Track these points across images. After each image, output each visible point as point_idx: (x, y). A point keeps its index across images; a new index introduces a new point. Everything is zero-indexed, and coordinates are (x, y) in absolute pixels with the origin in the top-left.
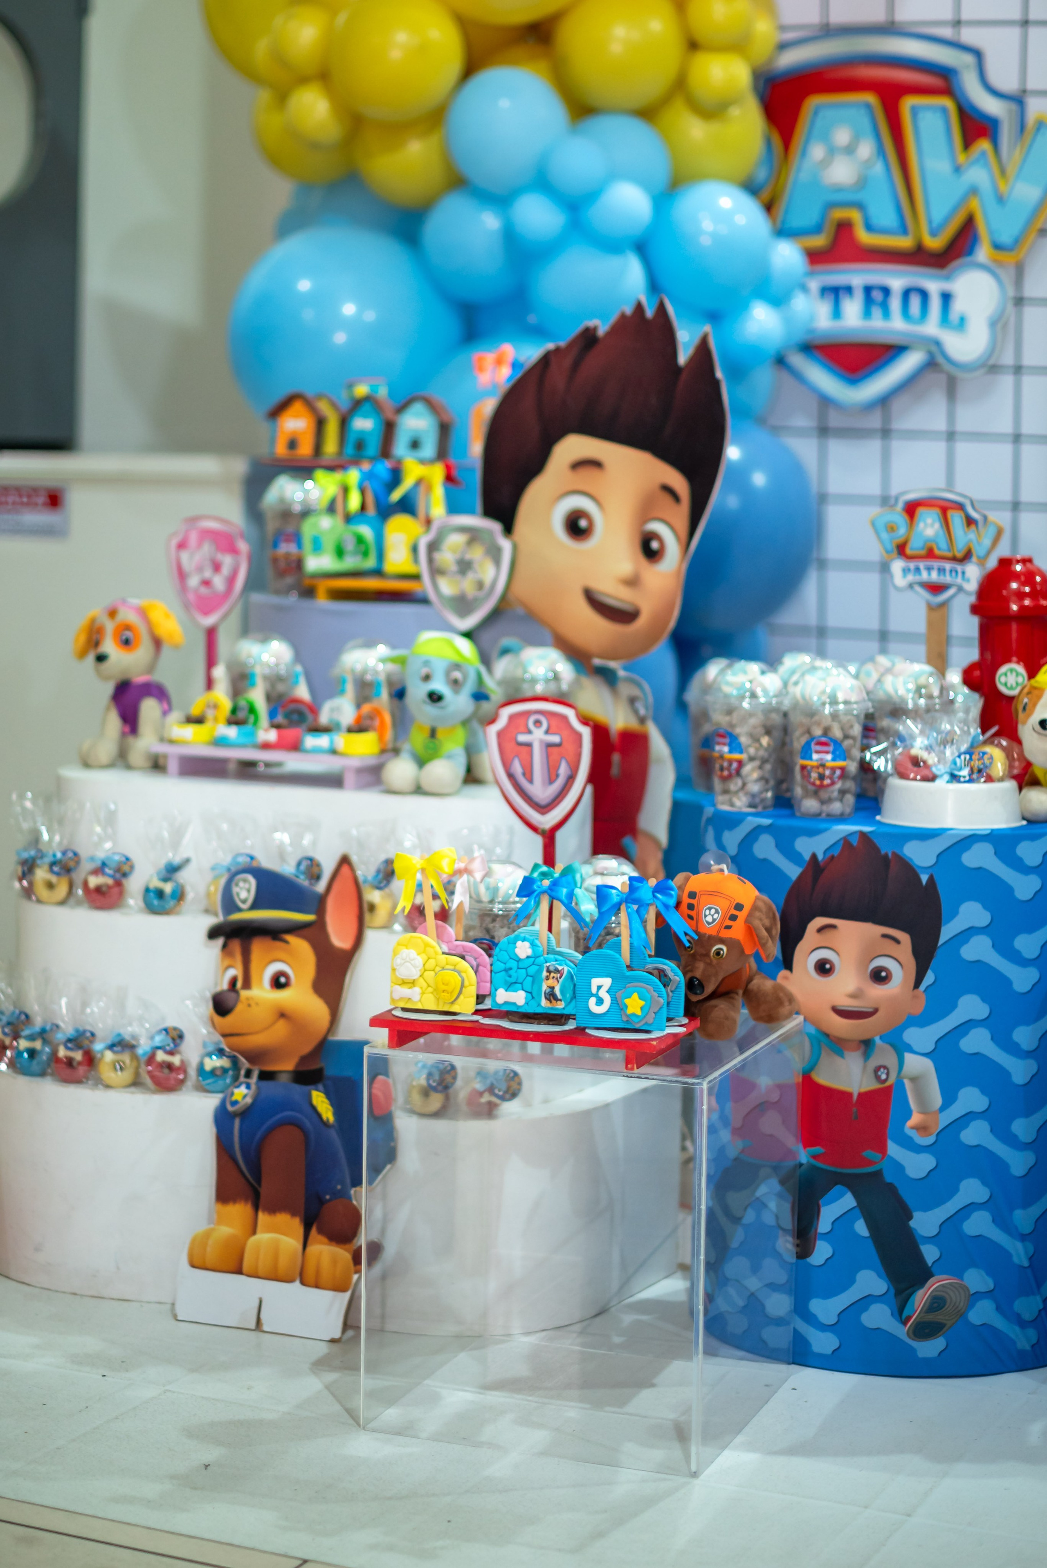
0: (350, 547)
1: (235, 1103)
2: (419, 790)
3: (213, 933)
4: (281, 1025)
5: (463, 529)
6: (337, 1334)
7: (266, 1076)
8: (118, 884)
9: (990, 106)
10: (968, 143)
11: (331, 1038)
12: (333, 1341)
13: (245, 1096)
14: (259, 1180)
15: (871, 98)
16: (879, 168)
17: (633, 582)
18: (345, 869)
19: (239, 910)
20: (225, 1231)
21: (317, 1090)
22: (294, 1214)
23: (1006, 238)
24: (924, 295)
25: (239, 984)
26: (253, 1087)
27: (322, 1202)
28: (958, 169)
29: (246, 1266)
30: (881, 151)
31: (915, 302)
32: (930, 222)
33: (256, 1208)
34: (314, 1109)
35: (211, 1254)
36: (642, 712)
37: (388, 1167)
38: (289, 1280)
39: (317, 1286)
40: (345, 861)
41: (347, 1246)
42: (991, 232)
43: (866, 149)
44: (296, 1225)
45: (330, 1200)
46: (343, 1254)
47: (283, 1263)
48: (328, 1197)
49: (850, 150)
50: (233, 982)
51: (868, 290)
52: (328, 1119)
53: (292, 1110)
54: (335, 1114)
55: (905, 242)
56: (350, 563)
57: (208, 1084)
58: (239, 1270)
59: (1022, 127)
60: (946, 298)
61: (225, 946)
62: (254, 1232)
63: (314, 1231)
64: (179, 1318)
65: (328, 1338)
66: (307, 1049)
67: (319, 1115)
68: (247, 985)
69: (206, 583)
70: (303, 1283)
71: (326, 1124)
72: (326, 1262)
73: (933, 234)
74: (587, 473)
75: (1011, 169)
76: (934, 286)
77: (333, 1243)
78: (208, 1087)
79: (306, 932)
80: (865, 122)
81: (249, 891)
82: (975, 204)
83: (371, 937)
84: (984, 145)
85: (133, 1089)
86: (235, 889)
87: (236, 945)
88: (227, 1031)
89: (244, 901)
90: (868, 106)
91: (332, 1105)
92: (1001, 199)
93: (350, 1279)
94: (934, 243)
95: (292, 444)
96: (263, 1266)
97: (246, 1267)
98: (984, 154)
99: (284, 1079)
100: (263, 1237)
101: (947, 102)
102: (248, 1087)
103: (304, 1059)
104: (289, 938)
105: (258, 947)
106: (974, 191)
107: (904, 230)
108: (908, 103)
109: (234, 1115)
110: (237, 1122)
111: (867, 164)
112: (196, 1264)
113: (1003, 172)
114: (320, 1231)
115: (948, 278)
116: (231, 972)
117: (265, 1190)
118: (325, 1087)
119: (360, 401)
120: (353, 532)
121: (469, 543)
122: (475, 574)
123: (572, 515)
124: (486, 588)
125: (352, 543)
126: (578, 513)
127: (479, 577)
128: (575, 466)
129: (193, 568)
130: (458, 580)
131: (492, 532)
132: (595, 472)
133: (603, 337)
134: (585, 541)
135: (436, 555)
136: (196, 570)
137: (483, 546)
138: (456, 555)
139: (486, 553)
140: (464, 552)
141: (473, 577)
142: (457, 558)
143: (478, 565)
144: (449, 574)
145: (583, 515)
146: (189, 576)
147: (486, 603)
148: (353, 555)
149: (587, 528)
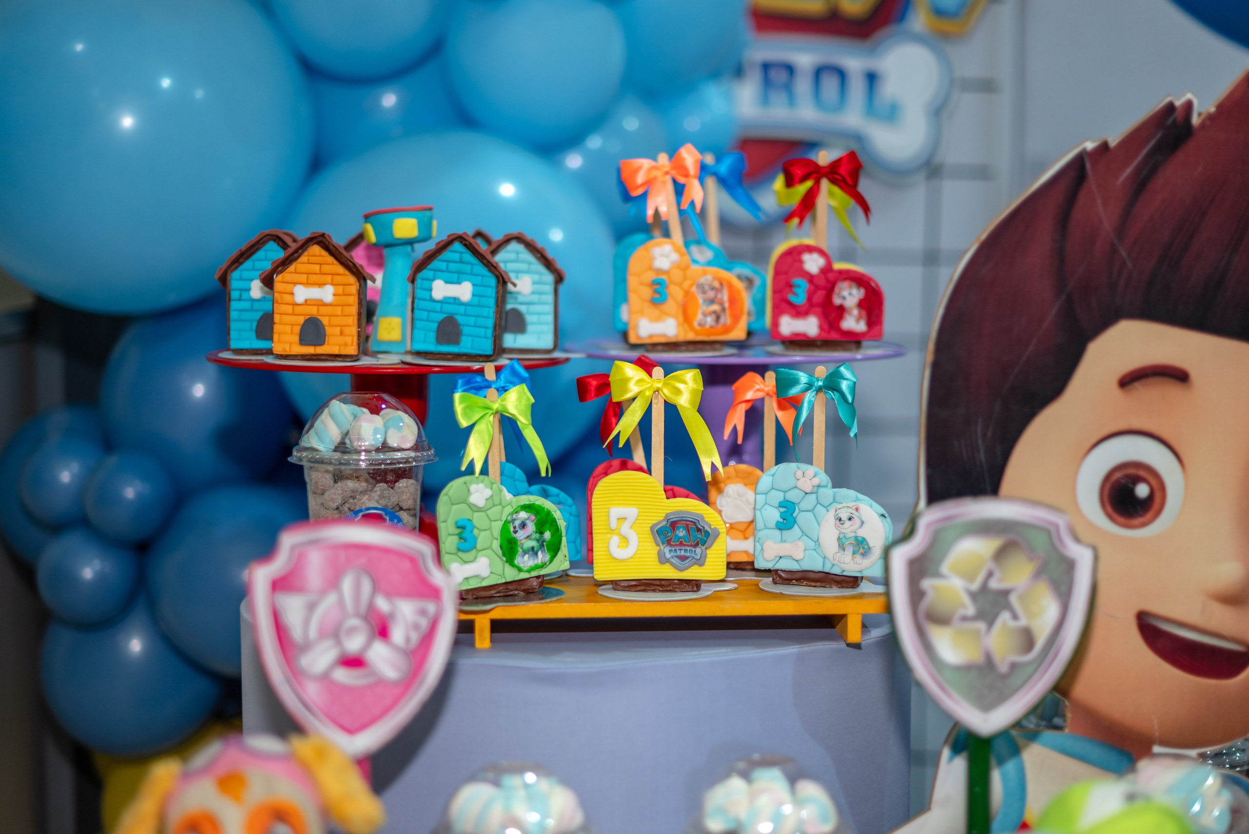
0: (526, 538)
5: (986, 528)
31: (830, 84)
60: (872, 78)
69: (354, 662)
74: (1153, 394)
76: (854, 64)
94: (854, 7)
115: (872, 52)
119: (444, 246)
120: (527, 508)
121: (1000, 555)
122: (1015, 617)
123: (1118, 475)
124: (1040, 643)
125: (531, 527)
126: (1132, 471)
127: (1023, 622)
128: (1128, 381)
129: (313, 633)
130: (977, 633)
131: (1049, 532)
132: (1171, 390)
133: (1203, 125)
134: (1144, 525)
135: (927, 584)
136: (323, 634)
137: (1031, 559)
138: (971, 579)
139: (1038, 574)
140: (990, 575)
141: (1012, 624)
142: (975, 586)
143: (1022, 598)
144: (956, 621)
145: (1142, 473)
146: (306, 647)
147: (1037, 675)
148: (533, 552)
149: (1151, 497)
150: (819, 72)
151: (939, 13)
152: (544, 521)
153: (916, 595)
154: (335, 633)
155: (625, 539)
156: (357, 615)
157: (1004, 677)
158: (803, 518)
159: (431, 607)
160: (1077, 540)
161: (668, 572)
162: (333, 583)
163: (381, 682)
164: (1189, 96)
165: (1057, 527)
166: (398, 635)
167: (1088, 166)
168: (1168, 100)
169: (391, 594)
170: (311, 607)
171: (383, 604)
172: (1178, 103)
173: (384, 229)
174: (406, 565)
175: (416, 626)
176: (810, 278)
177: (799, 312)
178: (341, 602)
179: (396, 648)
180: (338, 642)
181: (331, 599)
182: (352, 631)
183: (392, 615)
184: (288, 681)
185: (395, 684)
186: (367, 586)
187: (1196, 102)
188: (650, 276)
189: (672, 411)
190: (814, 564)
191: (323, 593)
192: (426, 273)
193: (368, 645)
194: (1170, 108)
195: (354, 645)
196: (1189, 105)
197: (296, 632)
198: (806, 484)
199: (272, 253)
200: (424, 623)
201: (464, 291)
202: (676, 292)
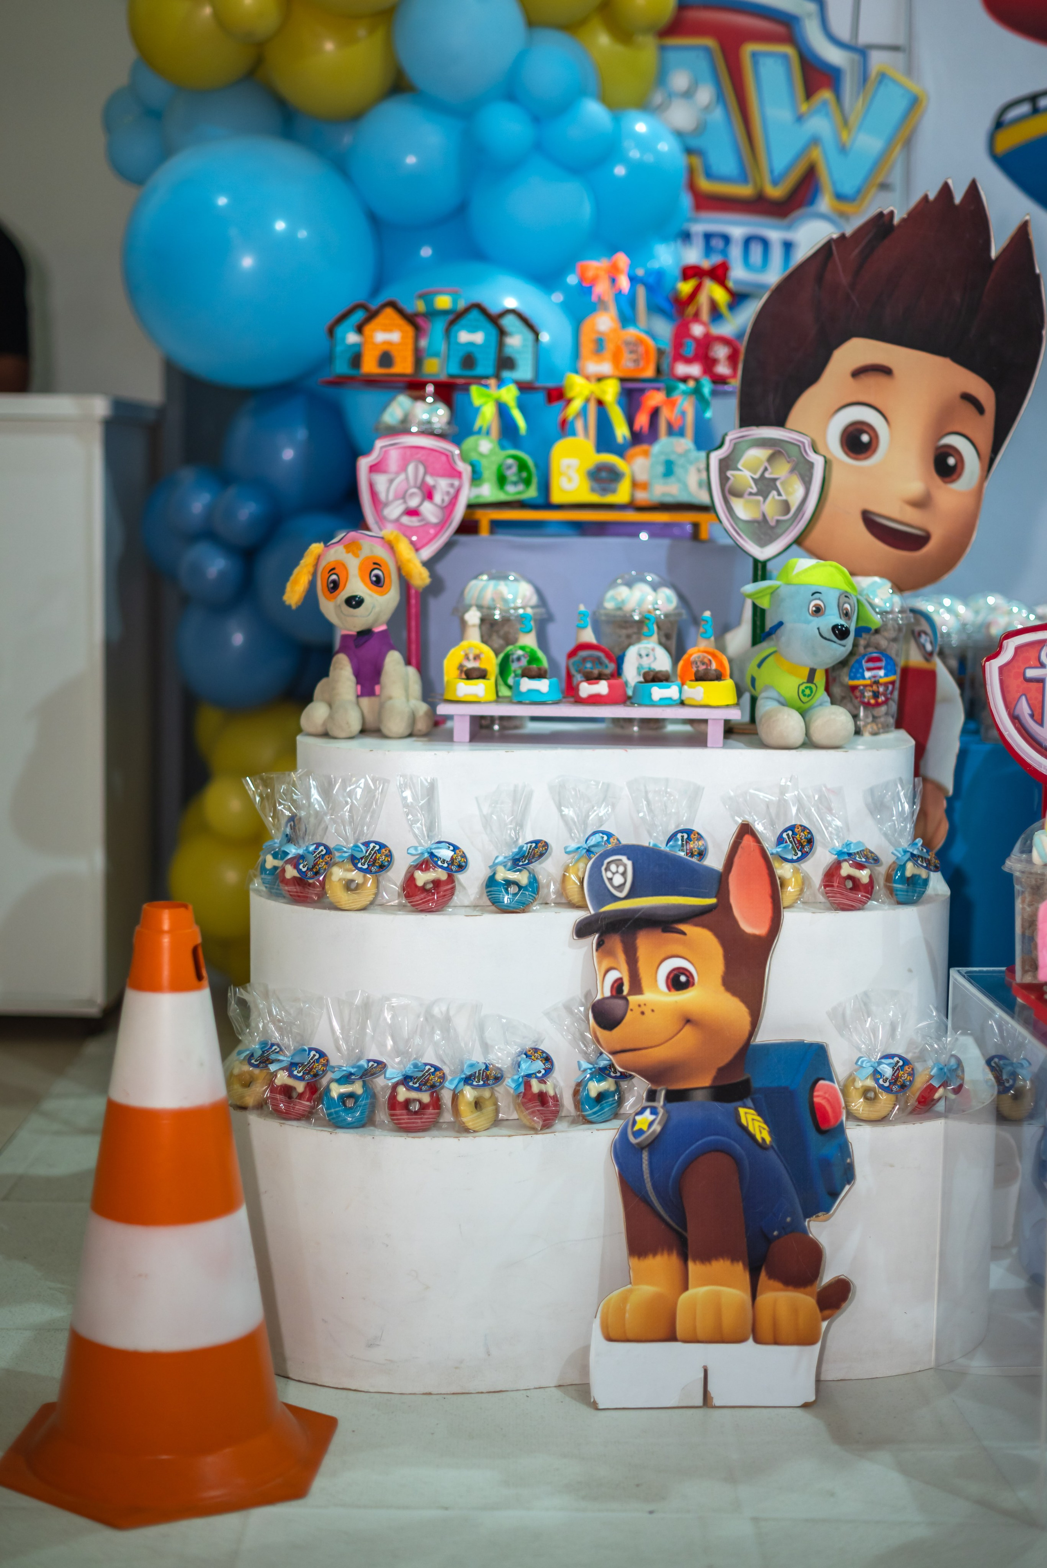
0: (512, 474)
1: (641, 1132)
2: (809, 743)
3: (582, 930)
4: (688, 1035)
5: (763, 443)
6: (812, 1398)
7: (674, 1096)
8: (451, 879)
9: (833, 55)
10: (810, 92)
11: (753, 1042)
12: (806, 1406)
13: (651, 1124)
14: (683, 1224)
15: (710, 42)
16: (718, 115)
17: (922, 503)
18: (748, 840)
19: (617, 899)
20: (646, 1290)
21: (745, 1106)
22: (734, 1259)
23: (848, 188)
24: (765, 243)
25: (626, 989)
26: (661, 1111)
27: (769, 1240)
28: (800, 118)
29: (681, 1328)
30: (720, 96)
31: (756, 251)
32: (772, 171)
33: (684, 1258)
34: (745, 1129)
35: (632, 1321)
36: (929, 647)
37: (847, 1187)
38: (739, 1340)
39: (776, 1342)
40: (746, 830)
41: (809, 1289)
42: (834, 183)
43: (705, 95)
44: (739, 1271)
45: (778, 1237)
46: (805, 1300)
47: (728, 1320)
48: (776, 1233)
49: (688, 94)
50: (618, 986)
51: (708, 237)
52: (763, 1139)
53: (717, 1134)
54: (771, 1133)
55: (745, 191)
56: (512, 492)
57: (595, 1113)
58: (671, 1337)
59: (865, 77)
60: (788, 247)
61: (600, 944)
62: (686, 1288)
63: (763, 1275)
64: (601, 1407)
65: (800, 1404)
66: (726, 1058)
67: (752, 1137)
68: (637, 988)
69: (413, 513)
70: (757, 1341)
71: (762, 1146)
72: (783, 1312)
73: (775, 183)
74: (871, 381)
75: (852, 119)
76: (775, 235)
77: (790, 1288)
78: (593, 1120)
79: (705, 918)
80: (703, 65)
81: (624, 874)
82: (816, 154)
83: (789, 918)
84: (826, 95)
85: (495, 1130)
86: (606, 875)
87: (616, 943)
88: (618, 1047)
89: (620, 887)
90: (707, 49)
91: (766, 1122)
92: (843, 149)
93: (818, 1328)
94: (775, 192)
95: (386, 359)
96: (703, 1327)
97: (680, 1331)
98: (825, 103)
99: (700, 1096)
100: (698, 1292)
101: (788, 50)
102: (654, 1111)
103: (721, 1071)
104: (683, 927)
105: (645, 943)
106: (815, 141)
107: (744, 178)
108: (749, 49)
109: (641, 1148)
110: (645, 1155)
111: (707, 109)
112: (613, 1335)
113: (845, 122)
114: (771, 1275)
115: (789, 227)
116: (613, 975)
117: (693, 1234)
118: (753, 1100)
119: (467, 310)
120: (514, 457)
121: (771, 459)
122: (779, 494)
123: (851, 429)
124: (793, 509)
125: (515, 469)
126: (859, 426)
127: (784, 497)
128: (858, 373)
129: (391, 496)
130: (758, 502)
131: (798, 446)
132: (881, 380)
133: (900, 225)
134: (866, 458)
135: (729, 473)
136: (396, 498)
137: (788, 462)
138: (755, 473)
139: (792, 471)
140: (766, 469)
141: (777, 497)
142: (757, 476)
143: (782, 483)
144: (746, 496)
145: (865, 428)
146: (386, 504)
147: (791, 528)
148: (515, 483)
149: (870, 443)
150: (748, 241)
151: (840, 197)
152: (522, 466)
153: (724, 479)
154: (403, 496)
155: (570, 479)
156: (415, 487)
157: (772, 528)
158: (678, 471)
159: (456, 483)
160: (816, 451)
161: (595, 498)
162: (403, 468)
163: (428, 524)
164: (891, 208)
165: (803, 443)
166: (438, 498)
167: (834, 248)
168: (879, 210)
169: (435, 474)
170: (391, 481)
171: (430, 480)
172: (886, 212)
173: (429, 303)
174: (444, 458)
175: (448, 493)
176: (695, 339)
177: (688, 361)
178: (407, 479)
179: (436, 505)
180: (405, 502)
181: (402, 477)
182: (413, 494)
183: (434, 487)
184: (377, 523)
185: (435, 525)
186: (421, 470)
187: (896, 212)
188: (594, 336)
189: (600, 403)
190: (684, 498)
191: (398, 473)
192: (455, 328)
193: (421, 504)
194: (881, 215)
195: (413, 503)
196: (892, 213)
197: (382, 496)
198: (680, 450)
199: (359, 316)
200: (452, 491)
201: (478, 338)
202: (610, 347)
